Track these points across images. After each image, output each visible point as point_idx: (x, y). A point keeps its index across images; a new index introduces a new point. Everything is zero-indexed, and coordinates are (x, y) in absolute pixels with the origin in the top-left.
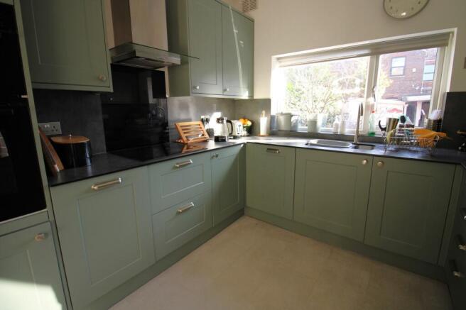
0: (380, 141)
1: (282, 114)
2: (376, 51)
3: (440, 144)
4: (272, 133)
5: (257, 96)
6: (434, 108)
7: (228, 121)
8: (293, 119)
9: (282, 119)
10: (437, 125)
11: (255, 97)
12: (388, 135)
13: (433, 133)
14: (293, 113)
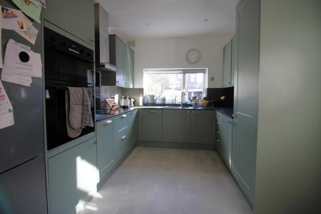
0: (191, 105)
1: (150, 96)
2: (185, 72)
3: (209, 105)
4: (144, 104)
5: (136, 87)
6: (204, 93)
7: (129, 98)
8: (155, 98)
9: (149, 98)
10: (205, 99)
11: (135, 87)
12: (193, 102)
13: (205, 101)
14: (155, 95)
